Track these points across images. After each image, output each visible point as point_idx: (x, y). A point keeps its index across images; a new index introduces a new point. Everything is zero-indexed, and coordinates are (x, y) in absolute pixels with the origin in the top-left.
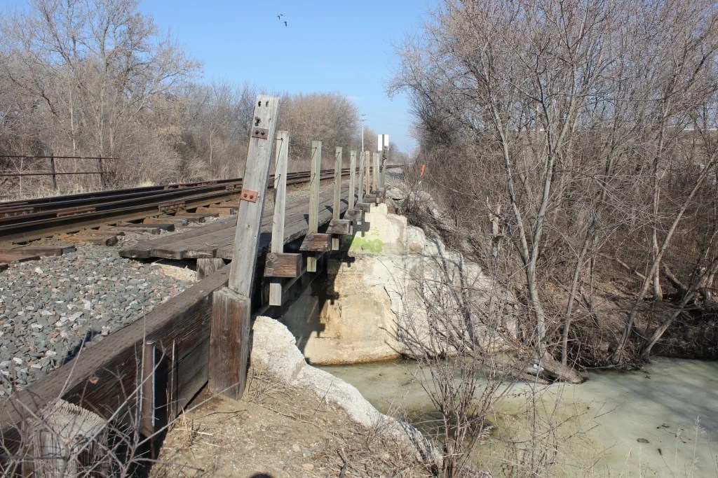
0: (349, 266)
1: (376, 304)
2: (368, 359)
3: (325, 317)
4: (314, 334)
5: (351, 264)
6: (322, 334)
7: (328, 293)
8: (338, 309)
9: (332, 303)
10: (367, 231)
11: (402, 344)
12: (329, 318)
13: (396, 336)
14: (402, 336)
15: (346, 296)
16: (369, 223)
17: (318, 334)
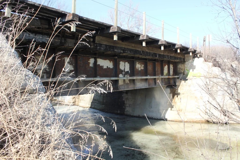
0: (185, 82)
1: (196, 97)
2: (192, 121)
3: (174, 102)
4: (170, 109)
5: (186, 81)
6: (172, 109)
7: (176, 92)
8: (180, 99)
9: (177, 97)
10: (195, 69)
11: (207, 116)
12: (176, 102)
13: (205, 112)
14: (207, 113)
15: (183, 94)
16: (195, 66)
17: (171, 109)
